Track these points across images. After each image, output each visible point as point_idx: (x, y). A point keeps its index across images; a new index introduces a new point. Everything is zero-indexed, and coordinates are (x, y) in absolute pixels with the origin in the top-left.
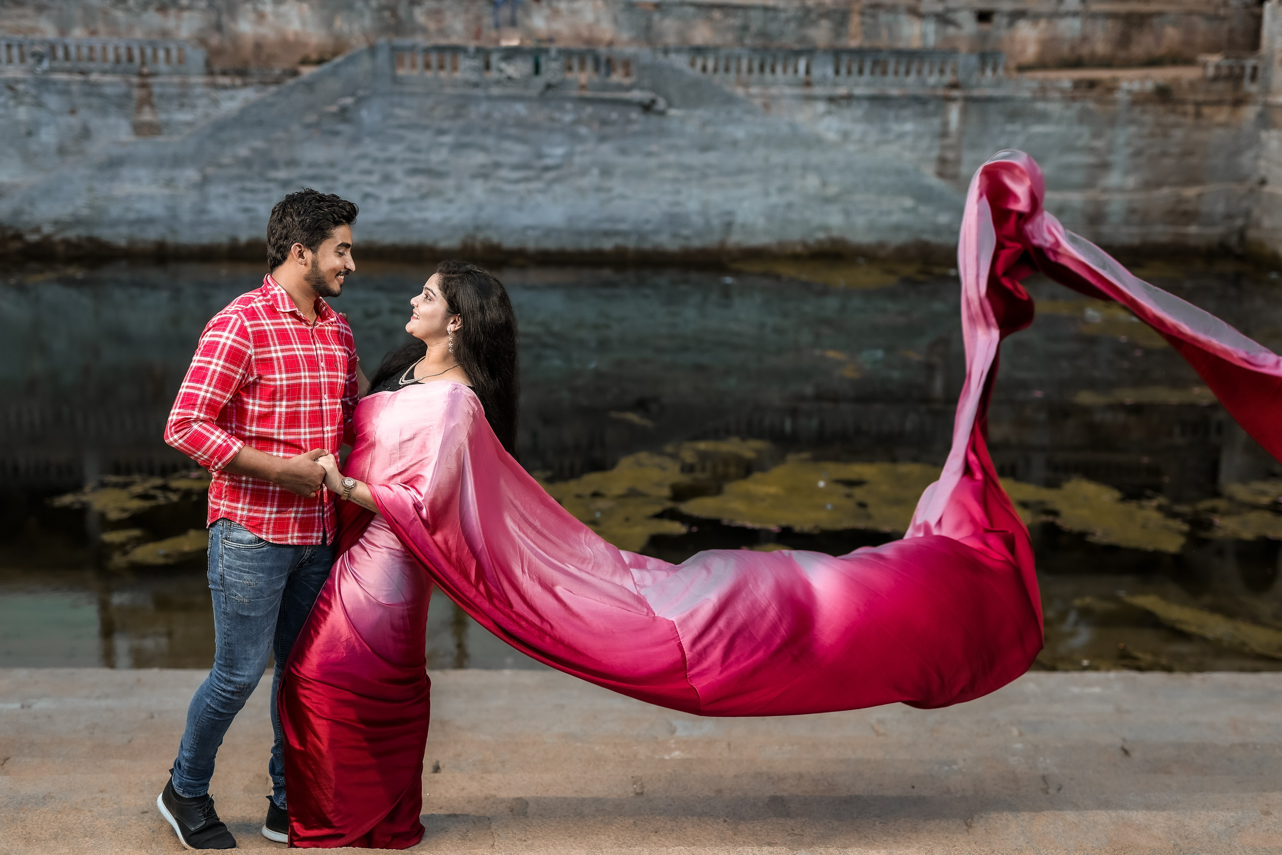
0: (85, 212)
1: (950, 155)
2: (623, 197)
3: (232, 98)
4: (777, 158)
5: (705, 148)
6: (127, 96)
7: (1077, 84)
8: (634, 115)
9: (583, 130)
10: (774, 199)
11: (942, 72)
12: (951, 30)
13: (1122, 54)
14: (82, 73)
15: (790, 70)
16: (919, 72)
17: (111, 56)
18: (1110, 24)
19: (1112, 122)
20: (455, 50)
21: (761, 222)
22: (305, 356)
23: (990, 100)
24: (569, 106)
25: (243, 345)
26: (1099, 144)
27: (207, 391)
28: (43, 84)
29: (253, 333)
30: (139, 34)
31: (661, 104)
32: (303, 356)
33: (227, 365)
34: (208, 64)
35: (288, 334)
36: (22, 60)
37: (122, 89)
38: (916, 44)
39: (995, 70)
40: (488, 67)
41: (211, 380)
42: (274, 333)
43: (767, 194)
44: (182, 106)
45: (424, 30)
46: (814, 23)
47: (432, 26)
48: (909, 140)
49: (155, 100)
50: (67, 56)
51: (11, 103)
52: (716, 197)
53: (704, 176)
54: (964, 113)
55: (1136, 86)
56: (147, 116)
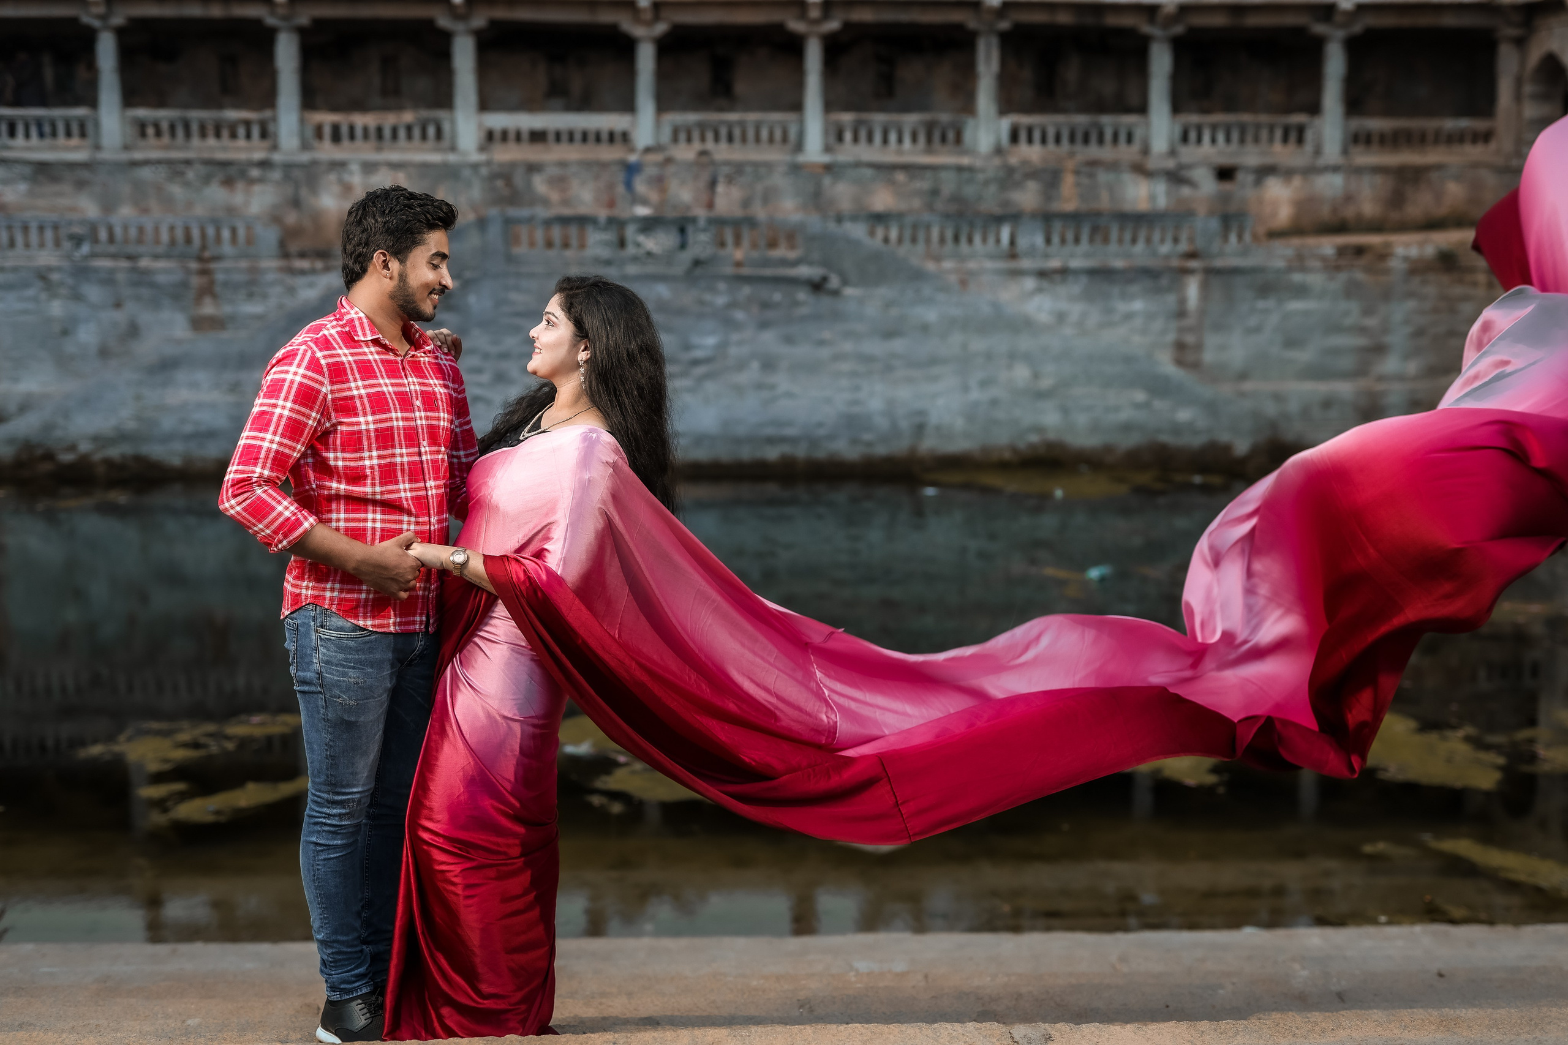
0: (131, 425)
1: (1190, 339)
2: (789, 395)
3: (311, 285)
4: (978, 344)
5: (890, 334)
6: (184, 285)
7: (1342, 251)
8: (802, 295)
9: (739, 315)
10: (975, 395)
11: (1176, 240)
12: (1186, 191)
13: (1395, 216)
14: (130, 257)
15: (991, 240)
16: (1148, 241)
17: (165, 237)
18: (1379, 179)
19: (1386, 295)
20: (583, 221)
21: (959, 423)
22: (395, 393)
23: (1235, 271)
24: (722, 286)
25: (316, 381)
26: (1371, 322)
27: (272, 442)
28: (82, 272)
29: (328, 365)
30: (199, 211)
31: (834, 282)
32: (392, 393)
33: (297, 407)
34: (282, 244)
35: (372, 366)
36: (57, 243)
37: (177, 277)
38: (1143, 206)
39: (1240, 237)
40: (622, 243)
41: (277, 427)
42: (354, 365)
43: (966, 389)
44: (251, 296)
45: (545, 202)
46: (1018, 185)
47: (555, 196)
48: (1138, 322)
49: (218, 289)
50: (111, 239)
51: (43, 296)
52: (904, 393)
53: (889, 369)
54: (1205, 287)
55: (1414, 252)
56: (208, 308)
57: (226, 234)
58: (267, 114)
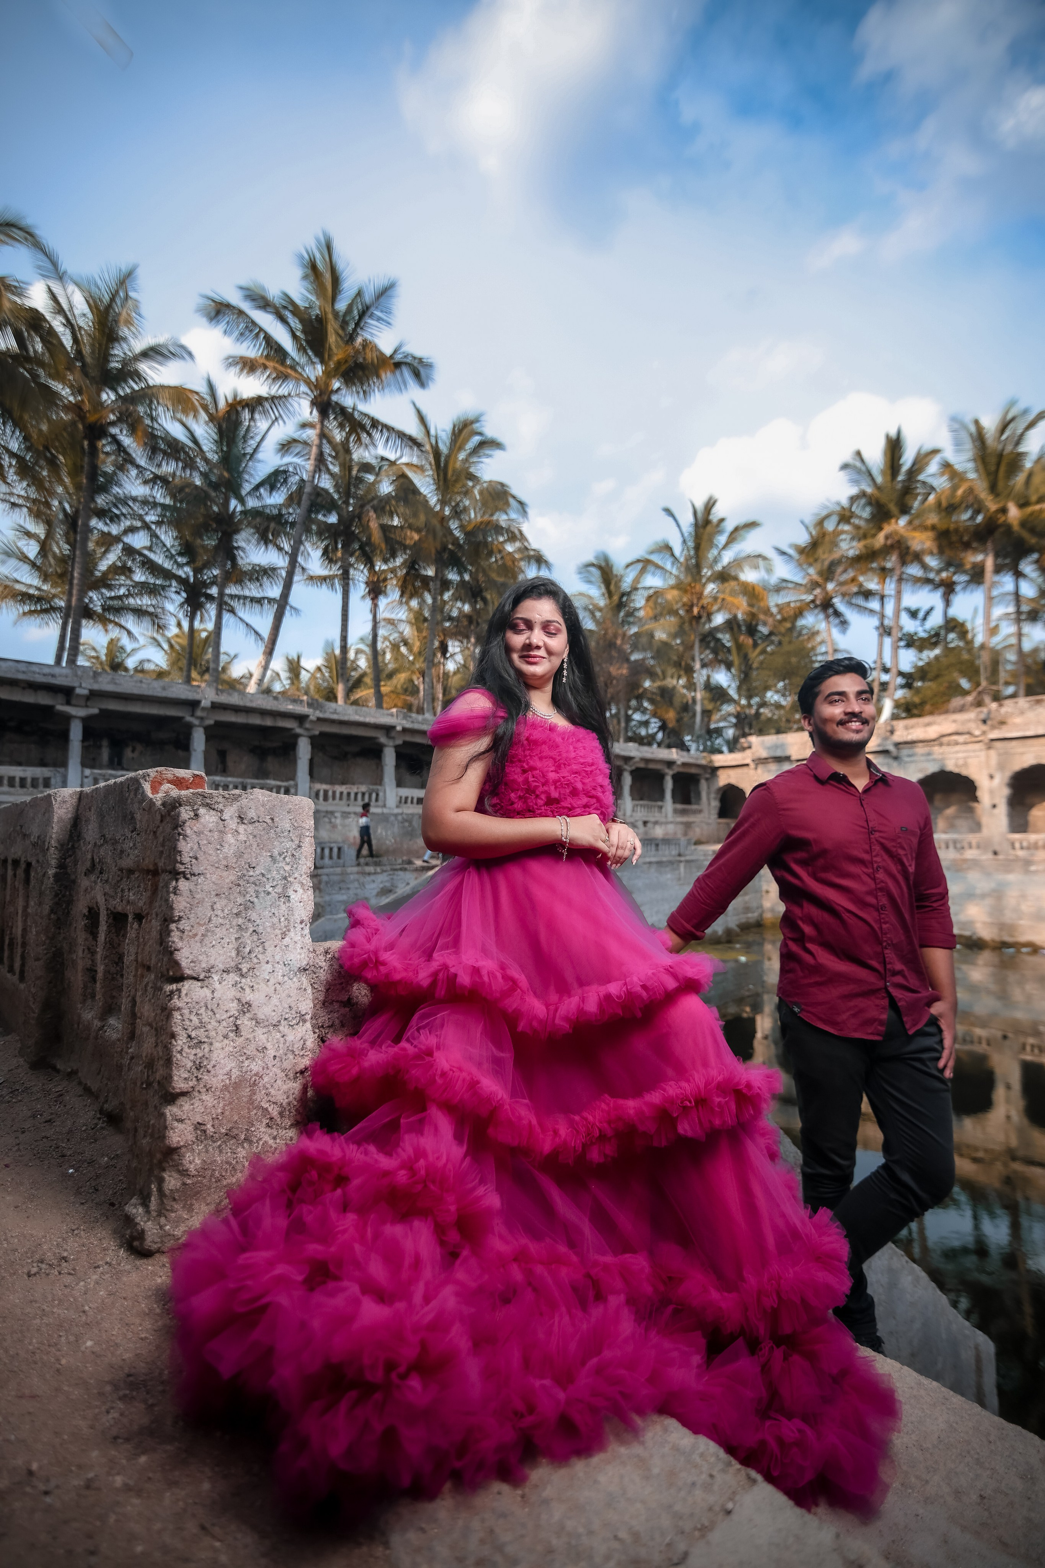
57: (327, 852)
58: (292, 783)
